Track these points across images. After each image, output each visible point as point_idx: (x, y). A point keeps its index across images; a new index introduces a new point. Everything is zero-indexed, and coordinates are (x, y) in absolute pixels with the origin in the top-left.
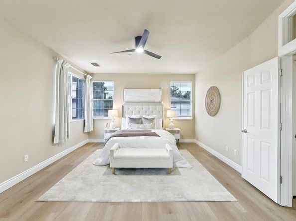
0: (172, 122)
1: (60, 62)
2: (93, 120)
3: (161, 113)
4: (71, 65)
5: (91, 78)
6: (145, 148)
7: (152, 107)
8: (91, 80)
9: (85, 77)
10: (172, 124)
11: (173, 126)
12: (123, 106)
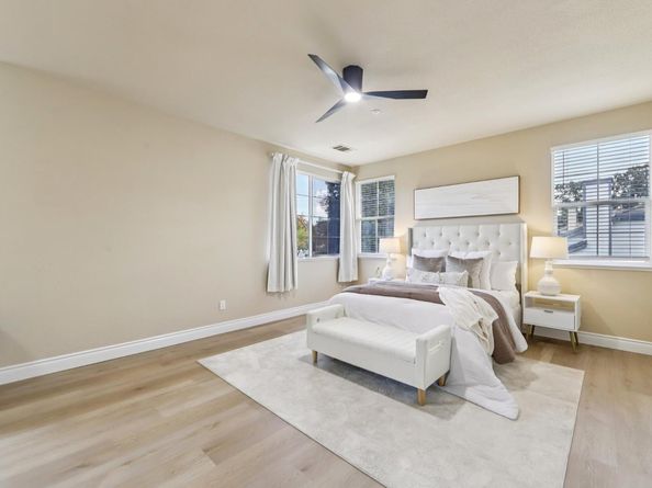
0: (550, 273)
1: (278, 157)
2: (358, 259)
3: (514, 245)
4: (302, 159)
5: (352, 176)
6: (394, 325)
7: (484, 229)
8: (354, 180)
9: (341, 176)
10: (548, 280)
11: (550, 287)
12: (411, 231)
